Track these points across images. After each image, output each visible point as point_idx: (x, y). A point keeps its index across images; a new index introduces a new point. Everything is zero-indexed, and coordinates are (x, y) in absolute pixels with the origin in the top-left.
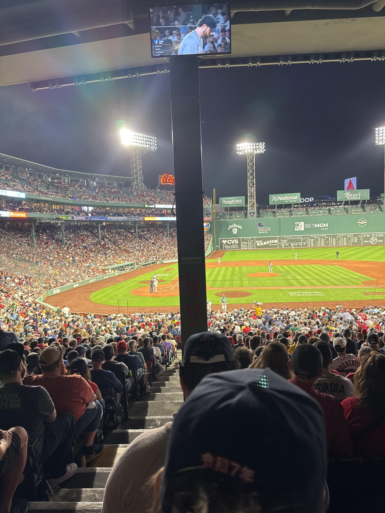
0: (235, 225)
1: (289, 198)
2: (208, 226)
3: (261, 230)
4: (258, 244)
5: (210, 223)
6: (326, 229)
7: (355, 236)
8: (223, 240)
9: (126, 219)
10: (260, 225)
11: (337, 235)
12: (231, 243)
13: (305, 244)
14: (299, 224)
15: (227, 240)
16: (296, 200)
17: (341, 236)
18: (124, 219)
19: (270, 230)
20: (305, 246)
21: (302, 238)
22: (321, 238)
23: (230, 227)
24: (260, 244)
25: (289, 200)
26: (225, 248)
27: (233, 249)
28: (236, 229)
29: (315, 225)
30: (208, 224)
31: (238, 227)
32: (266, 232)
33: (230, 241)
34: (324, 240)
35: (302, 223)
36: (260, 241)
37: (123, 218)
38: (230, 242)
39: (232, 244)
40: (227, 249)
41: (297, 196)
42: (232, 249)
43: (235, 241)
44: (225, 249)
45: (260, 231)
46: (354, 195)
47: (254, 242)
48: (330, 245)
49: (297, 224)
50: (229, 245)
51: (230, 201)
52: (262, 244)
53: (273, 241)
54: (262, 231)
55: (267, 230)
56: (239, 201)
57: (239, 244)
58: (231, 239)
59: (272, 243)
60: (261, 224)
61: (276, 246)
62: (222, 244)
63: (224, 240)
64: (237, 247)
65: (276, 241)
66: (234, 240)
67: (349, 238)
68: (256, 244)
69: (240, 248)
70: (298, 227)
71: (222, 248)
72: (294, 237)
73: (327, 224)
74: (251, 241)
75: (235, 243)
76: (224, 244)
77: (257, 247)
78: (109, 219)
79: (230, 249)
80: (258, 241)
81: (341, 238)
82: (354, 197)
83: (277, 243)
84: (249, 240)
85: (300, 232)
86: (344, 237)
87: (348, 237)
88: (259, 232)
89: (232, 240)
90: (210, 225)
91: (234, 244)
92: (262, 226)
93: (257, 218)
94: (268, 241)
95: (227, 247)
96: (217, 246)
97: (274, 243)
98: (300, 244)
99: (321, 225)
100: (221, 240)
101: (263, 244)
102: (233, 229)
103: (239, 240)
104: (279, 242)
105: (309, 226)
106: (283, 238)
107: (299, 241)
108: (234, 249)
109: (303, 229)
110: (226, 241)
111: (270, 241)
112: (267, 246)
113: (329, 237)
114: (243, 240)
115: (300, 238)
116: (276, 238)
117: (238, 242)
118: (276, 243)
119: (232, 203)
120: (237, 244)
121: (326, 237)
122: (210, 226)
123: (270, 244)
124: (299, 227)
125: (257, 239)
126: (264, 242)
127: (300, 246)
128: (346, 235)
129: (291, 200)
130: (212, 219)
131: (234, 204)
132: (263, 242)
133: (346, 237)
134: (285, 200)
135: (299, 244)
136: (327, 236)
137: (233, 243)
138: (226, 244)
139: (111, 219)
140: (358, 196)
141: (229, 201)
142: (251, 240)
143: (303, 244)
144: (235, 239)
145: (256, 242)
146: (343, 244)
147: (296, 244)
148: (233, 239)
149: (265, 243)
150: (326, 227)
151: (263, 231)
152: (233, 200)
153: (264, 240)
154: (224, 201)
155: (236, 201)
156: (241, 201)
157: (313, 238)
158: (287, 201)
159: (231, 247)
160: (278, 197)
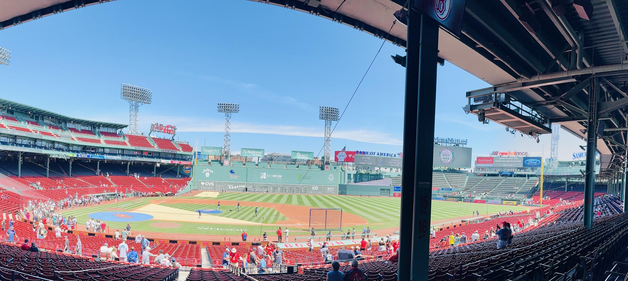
1: (256, 152)
2: (190, 169)
3: (233, 177)
4: (230, 188)
5: (192, 167)
7: (302, 186)
10: (232, 172)
11: (290, 185)
14: (263, 174)
16: (261, 154)
17: (293, 186)
19: (239, 176)
20: (266, 191)
22: (278, 186)
28: (209, 173)
29: (274, 175)
32: (236, 178)
34: (280, 188)
35: (265, 174)
38: (207, 184)
39: (208, 186)
40: (204, 190)
41: (262, 151)
42: (208, 190)
45: (231, 177)
47: (226, 185)
48: (284, 192)
50: (206, 186)
52: (233, 188)
53: (242, 186)
55: (237, 176)
56: (217, 151)
58: (208, 182)
59: (241, 188)
62: (200, 185)
63: (203, 182)
64: (212, 188)
65: (244, 186)
67: (298, 187)
68: (228, 187)
69: (214, 189)
70: (262, 176)
71: (200, 189)
72: (258, 184)
75: (212, 185)
80: (230, 185)
82: (303, 156)
83: (245, 188)
89: (209, 183)
91: (211, 186)
92: (234, 173)
93: (230, 166)
94: (237, 186)
96: (196, 187)
99: (277, 176)
100: (200, 182)
101: (234, 187)
102: (206, 173)
103: (215, 183)
104: (247, 187)
105: (269, 176)
106: (250, 184)
109: (265, 178)
110: (204, 183)
111: (239, 186)
112: (237, 189)
113: (284, 186)
114: (218, 183)
115: (263, 185)
116: (244, 184)
117: (213, 185)
119: (211, 152)
123: (239, 188)
125: (229, 184)
128: (296, 185)
129: (258, 154)
130: (193, 164)
131: (213, 153)
133: (296, 187)
135: (261, 189)
136: (282, 185)
137: (210, 185)
139: (107, 158)
140: (306, 157)
142: (224, 183)
143: (264, 190)
144: (211, 182)
145: (228, 185)
146: (294, 192)
148: (210, 182)
149: (235, 187)
150: (280, 178)
152: (212, 149)
153: (235, 184)
154: (205, 149)
155: (215, 150)
156: (219, 151)
157: (272, 186)
158: (254, 155)
159: (208, 188)
160: (247, 151)
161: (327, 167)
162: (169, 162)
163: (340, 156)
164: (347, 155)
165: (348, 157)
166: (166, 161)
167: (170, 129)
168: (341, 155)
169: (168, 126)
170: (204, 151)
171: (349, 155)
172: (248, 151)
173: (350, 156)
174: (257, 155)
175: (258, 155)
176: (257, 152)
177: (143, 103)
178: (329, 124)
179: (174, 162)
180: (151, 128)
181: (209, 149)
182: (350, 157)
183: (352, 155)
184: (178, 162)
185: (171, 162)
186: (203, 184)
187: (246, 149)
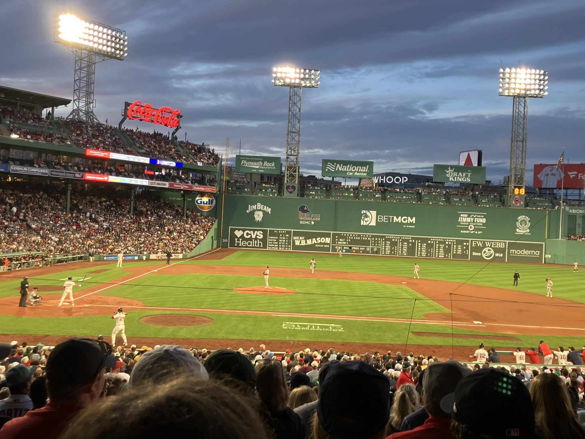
0: (259, 204)
1: (354, 169)
2: (212, 202)
3: (305, 219)
4: (297, 243)
5: (216, 198)
6: (412, 227)
7: (459, 242)
8: (236, 229)
9: (46, 174)
10: (302, 209)
11: (429, 239)
12: (249, 236)
13: (375, 250)
14: (369, 214)
15: (244, 230)
16: (365, 172)
17: (436, 241)
18: (43, 173)
19: (319, 219)
20: (377, 252)
21: (372, 238)
22: (403, 241)
23: (251, 208)
24: (300, 243)
25: (354, 172)
26: (238, 244)
27: (252, 247)
28: (261, 213)
29: (395, 218)
30: (211, 199)
31: (265, 209)
32: (313, 223)
33: (249, 232)
34: (408, 244)
35: (374, 213)
36: (301, 238)
37: (42, 171)
38: (248, 234)
39: (251, 239)
40: (242, 247)
41: (368, 166)
42: (250, 247)
43: (258, 233)
44: (238, 246)
45: (303, 220)
46: (460, 173)
47: (290, 238)
48: (417, 254)
49: (365, 214)
50: (247, 240)
51: (255, 163)
52: (303, 243)
53: (323, 240)
54: (305, 221)
55: (314, 219)
56: (269, 165)
57: (264, 240)
58: (250, 230)
59: (321, 243)
60: (305, 209)
61: (328, 249)
62: (234, 236)
63: (239, 230)
64: (260, 244)
65: (328, 240)
66: (256, 232)
67: (449, 245)
68: (294, 242)
69: (265, 246)
70: (366, 219)
71: (232, 244)
72: (359, 236)
73: (414, 218)
74: (286, 237)
75: (258, 237)
76: (237, 237)
77: (295, 247)
78: (12, 170)
79: (247, 247)
80: (298, 238)
81: (436, 244)
82: (460, 177)
83: (329, 244)
84: (282, 234)
85: (368, 228)
86: (440, 243)
87: (447, 243)
88: (301, 222)
89: (252, 232)
90: (214, 201)
91: (256, 239)
92: (307, 211)
93: (298, 198)
94: (314, 239)
95: (241, 243)
96: (224, 240)
97: (325, 244)
98: (368, 249)
99: (405, 220)
100: (233, 230)
101: (306, 242)
102: (256, 213)
103: (265, 233)
104: (334, 241)
105: (384, 219)
106: (340, 236)
107: (367, 243)
108: (255, 247)
109: (373, 223)
110: (241, 233)
111: (318, 239)
112: (312, 247)
113: (415, 241)
114: (272, 233)
115: (369, 239)
116: (327, 235)
117: (262, 236)
118: (327, 244)
119: (258, 167)
120: (260, 240)
121: (411, 241)
122: (214, 203)
123: (317, 244)
124: (368, 219)
125: (296, 234)
126: (308, 240)
127: (368, 252)
128: (444, 239)
129: (358, 172)
130: (219, 191)
131: (261, 169)
132: (306, 239)
133: (444, 242)
134: (347, 172)
135: (366, 248)
136: (413, 238)
137: (254, 237)
138: (240, 237)
139: (17, 170)
140: (467, 176)
141: (252, 163)
142: (285, 234)
143: (372, 249)
144: (258, 230)
145: (295, 238)
146: (438, 255)
147: (361, 249)
148: (254, 231)
149: (309, 242)
150: (411, 224)
151: (307, 221)
152: (260, 161)
153: (308, 236)
154: (245, 162)
155: (266, 163)
156: (273, 164)
157: (390, 240)
158: (351, 174)
159: (249, 244)
160: (336, 165)
161: (517, 201)
162: (165, 185)
163: (547, 175)
164: (566, 173)
165: (567, 177)
166: (159, 184)
167: (167, 115)
168: (550, 173)
169: (163, 111)
170: (243, 164)
171: (569, 173)
172: (338, 165)
173: (572, 174)
174: (356, 173)
175: (358, 174)
176: (356, 169)
177: (106, 58)
178: (523, 105)
179: (175, 185)
180: (123, 111)
181: (253, 161)
182: (571, 176)
183: (576, 173)
184: (185, 187)
185: (170, 185)
186: (238, 233)
187: (333, 162)
